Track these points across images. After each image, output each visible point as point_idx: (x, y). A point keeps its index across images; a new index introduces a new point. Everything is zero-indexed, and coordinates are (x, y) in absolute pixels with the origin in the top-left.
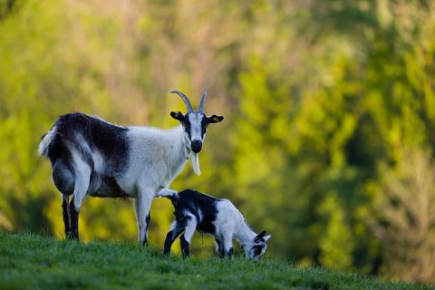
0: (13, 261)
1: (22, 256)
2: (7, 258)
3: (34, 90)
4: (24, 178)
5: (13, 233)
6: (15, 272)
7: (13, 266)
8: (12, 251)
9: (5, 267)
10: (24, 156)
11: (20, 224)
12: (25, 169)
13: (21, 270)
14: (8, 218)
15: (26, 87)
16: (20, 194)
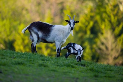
0: (5, 57)
1: (7, 56)
2: (3, 56)
3: (11, 13)
4: (8, 36)
5: (5, 50)
6: (5, 60)
7: (5, 58)
8: (5, 54)
9: (3, 58)
10: (8, 30)
11: (7, 47)
12: (8, 33)
13: (7, 59)
14: (4, 46)
15: (8, 12)
16: (7, 40)
